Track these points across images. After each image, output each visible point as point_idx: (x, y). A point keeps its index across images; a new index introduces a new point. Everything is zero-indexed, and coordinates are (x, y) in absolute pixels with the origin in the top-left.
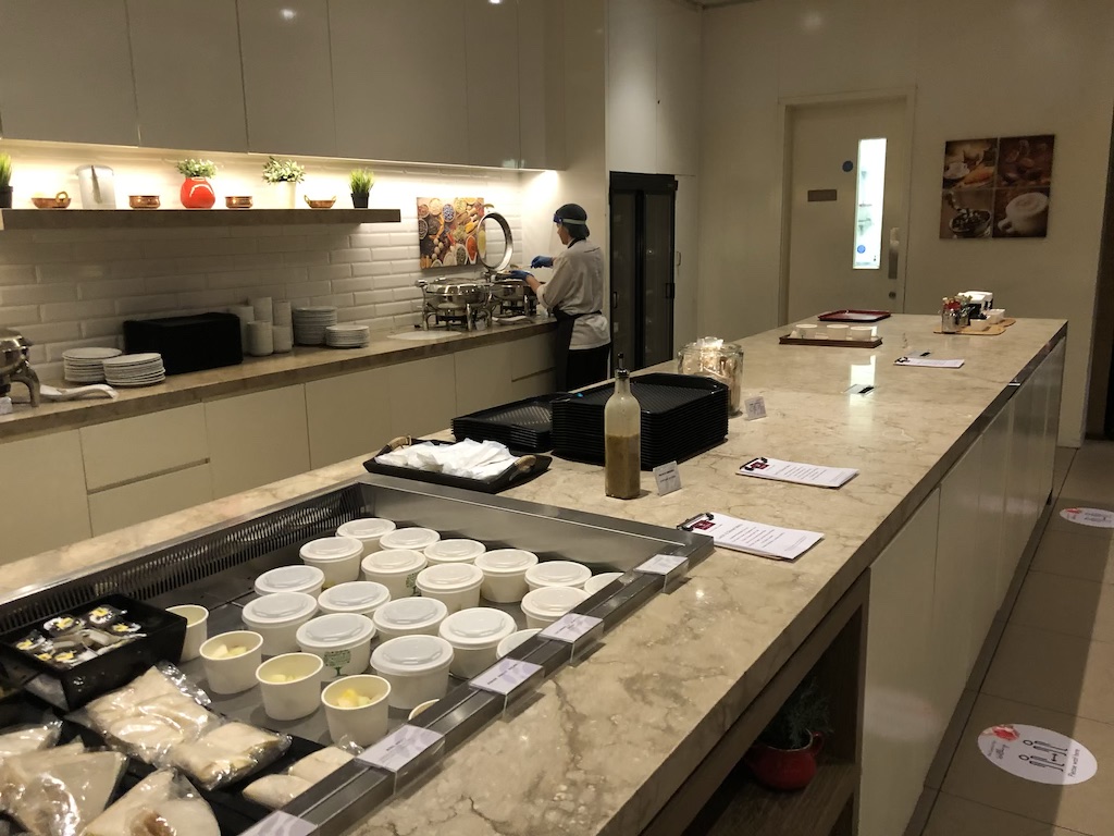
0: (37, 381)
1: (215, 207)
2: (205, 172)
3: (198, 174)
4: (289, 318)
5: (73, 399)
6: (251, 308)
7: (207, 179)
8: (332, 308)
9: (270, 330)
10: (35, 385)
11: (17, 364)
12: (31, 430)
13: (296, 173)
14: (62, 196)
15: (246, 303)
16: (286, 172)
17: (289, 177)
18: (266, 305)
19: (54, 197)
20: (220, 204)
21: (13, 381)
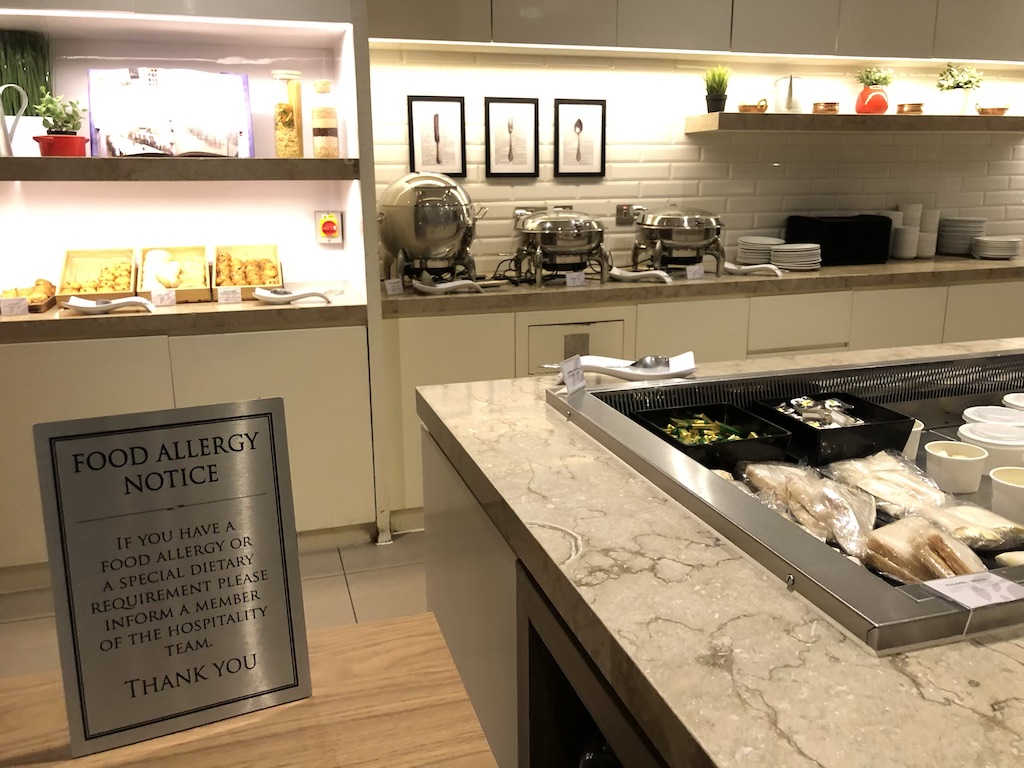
0: (724, 256)
1: (887, 113)
2: (884, 81)
3: (876, 82)
4: (936, 227)
5: (746, 274)
6: (901, 213)
7: (884, 87)
8: (983, 219)
9: (916, 235)
10: (722, 259)
11: (711, 240)
12: (715, 294)
13: (973, 80)
14: (763, 103)
15: (896, 209)
16: (962, 79)
17: (966, 84)
18: (916, 211)
19: (756, 104)
20: (892, 111)
21: (707, 254)
